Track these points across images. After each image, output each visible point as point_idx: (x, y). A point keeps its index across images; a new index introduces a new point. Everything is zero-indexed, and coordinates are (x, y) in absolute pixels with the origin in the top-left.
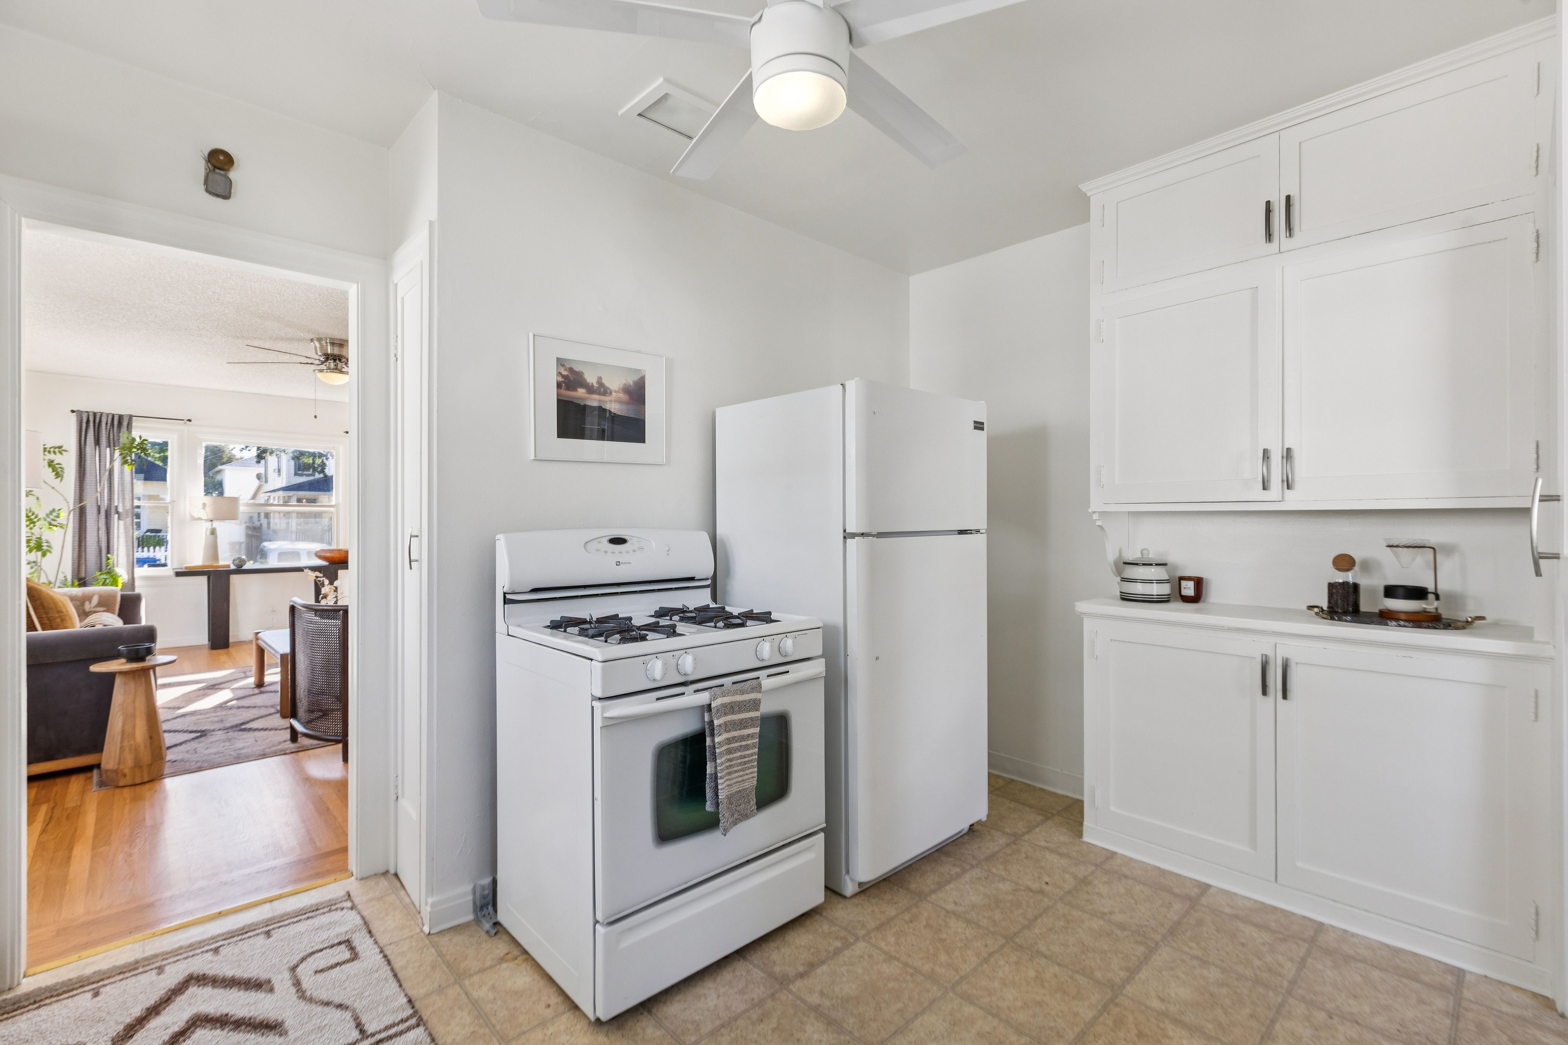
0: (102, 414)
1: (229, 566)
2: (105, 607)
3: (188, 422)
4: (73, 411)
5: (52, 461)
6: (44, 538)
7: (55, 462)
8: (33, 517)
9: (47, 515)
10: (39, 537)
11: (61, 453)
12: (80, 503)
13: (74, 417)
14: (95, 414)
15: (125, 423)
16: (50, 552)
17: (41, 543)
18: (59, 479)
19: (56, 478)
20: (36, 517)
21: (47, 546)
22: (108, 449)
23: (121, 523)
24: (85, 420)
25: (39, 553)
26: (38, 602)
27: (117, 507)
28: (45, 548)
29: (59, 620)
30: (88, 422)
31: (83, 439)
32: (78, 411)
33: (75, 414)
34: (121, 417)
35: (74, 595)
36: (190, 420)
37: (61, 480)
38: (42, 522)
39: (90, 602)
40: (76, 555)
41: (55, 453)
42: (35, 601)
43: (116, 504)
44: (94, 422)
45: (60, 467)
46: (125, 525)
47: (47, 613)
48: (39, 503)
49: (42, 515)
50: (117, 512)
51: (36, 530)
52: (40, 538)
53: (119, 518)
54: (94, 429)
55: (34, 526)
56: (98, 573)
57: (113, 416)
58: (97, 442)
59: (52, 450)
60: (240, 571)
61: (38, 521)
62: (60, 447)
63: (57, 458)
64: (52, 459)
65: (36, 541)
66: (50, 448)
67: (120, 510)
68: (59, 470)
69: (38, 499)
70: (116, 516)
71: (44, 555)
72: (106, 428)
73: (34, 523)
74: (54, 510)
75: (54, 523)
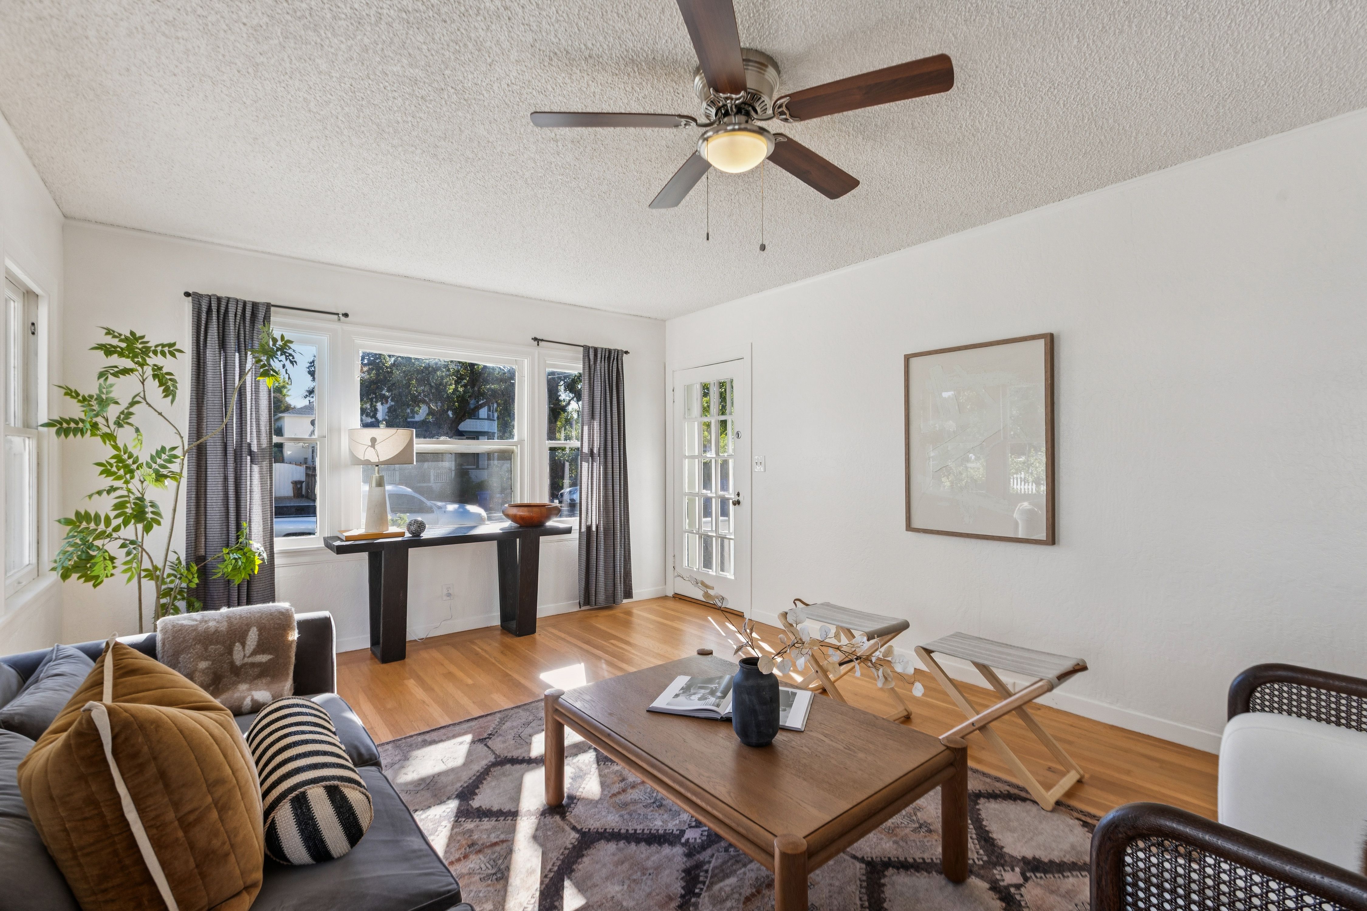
0: (228, 299)
1: (402, 534)
2: (270, 654)
3: (342, 318)
4: (187, 294)
5: (160, 368)
6: (147, 498)
7: (164, 370)
8: (130, 461)
9: (152, 458)
10: (140, 496)
11: (173, 355)
12: (198, 440)
13: (188, 305)
14: (219, 299)
15: (261, 315)
16: (159, 523)
17: (145, 507)
18: (171, 397)
19: (165, 396)
20: (134, 463)
21: (152, 512)
22: (237, 354)
23: (256, 468)
24: (204, 309)
25: (140, 526)
26: (152, 770)
27: (249, 445)
28: (150, 516)
29: (215, 815)
30: (209, 310)
31: (202, 338)
32: (195, 294)
33: (190, 298)
34: (255, 305)
35: (213, 630)
36: (346, 315)
37: (172, 402)
38: (144, 470)
39: (243, 645)
40: (192, 521)
41: (163, 354)
42: (141, 768)
43: (248, 441)
44: (218, 311)
45: (170, 380)
46: (261, 472)
47: (176, 805)
48: (139, 437)
49: (144, 458)
50: (251, 453)
51: (135, 485)
52: (141, 499)
53: (252, 462)
54: (218, 322)
55: (132, 478)
56: (225, 551)
57: (245, 303)
58: (223, 345)
59: (159, 349)
60: (417, 542)
61: (138, 468)
62: (171, 345)
63: (167, 364)
64: (160, 365)
65: (134, 503)
66: (157, 346)
67: (255, 448)
68: (170, 383)
69: (137, 430)
70: (249, 458)
71: (148, 529)
72: (235, 322)
73: (132, 472)
74: (163, 449)
75: (165, 472)
